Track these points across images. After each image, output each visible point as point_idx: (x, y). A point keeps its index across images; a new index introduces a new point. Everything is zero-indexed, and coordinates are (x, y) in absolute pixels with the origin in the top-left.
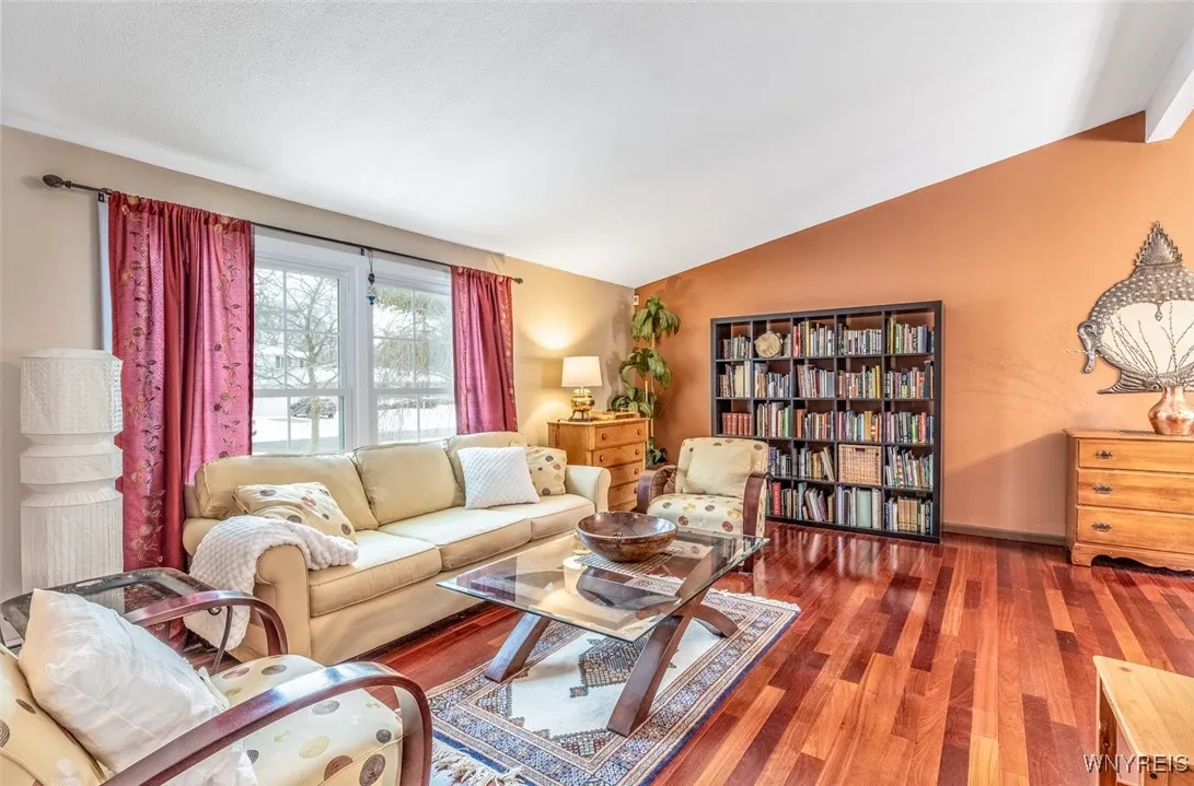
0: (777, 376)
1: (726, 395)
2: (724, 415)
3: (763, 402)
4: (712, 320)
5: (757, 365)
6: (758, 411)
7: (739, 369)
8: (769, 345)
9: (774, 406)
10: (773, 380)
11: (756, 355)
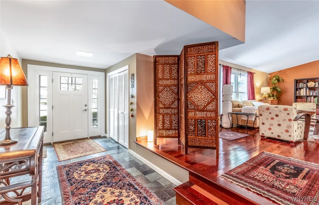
0: (313, 91)
1: (298, 95)
2: (297, 99)
3: (309, 96)
4: (295, 80)
5: (307, 89)
6: (308, 98)
7: (302, 90)
8: (311, 84)
9: (312, 97)
10: (312, 92)
11: (307, 86)
